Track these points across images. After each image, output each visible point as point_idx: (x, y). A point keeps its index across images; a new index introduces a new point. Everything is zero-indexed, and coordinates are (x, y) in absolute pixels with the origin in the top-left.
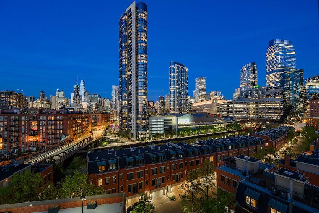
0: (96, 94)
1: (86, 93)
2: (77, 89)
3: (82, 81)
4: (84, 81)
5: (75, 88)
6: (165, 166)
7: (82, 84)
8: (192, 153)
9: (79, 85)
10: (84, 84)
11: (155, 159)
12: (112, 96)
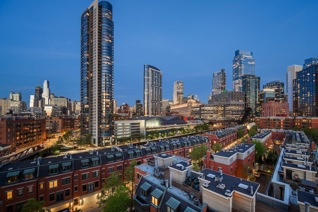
1: (52, 96)
2: (40, 90)
6: (99, 170)
7: (45, 85)
8: (132, 155)
11: (87, 164)
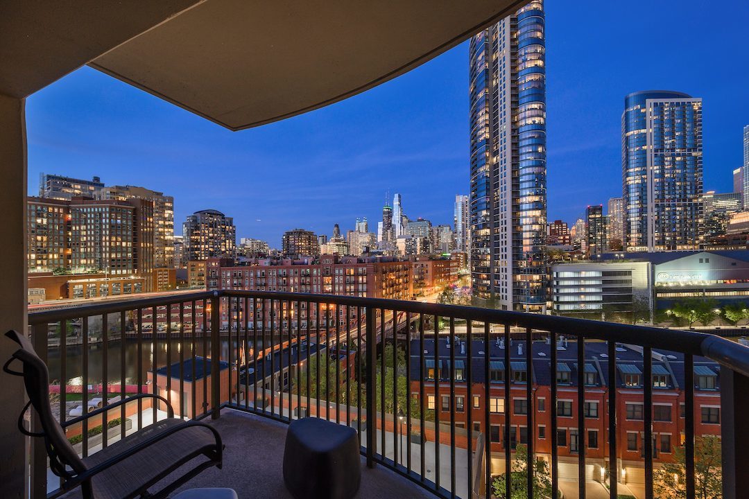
0: (422, 220)
1: (405, 220)
2: (389, 212)
3: (396, 196)
4: (399, 196)
5: (384, 213)
7: (396, 203)
9: (392, 205)
10: (400, 201)
12: (455, 219)
